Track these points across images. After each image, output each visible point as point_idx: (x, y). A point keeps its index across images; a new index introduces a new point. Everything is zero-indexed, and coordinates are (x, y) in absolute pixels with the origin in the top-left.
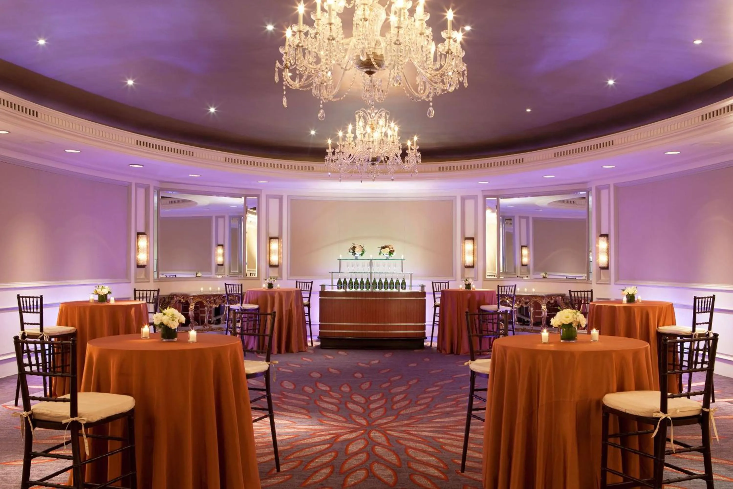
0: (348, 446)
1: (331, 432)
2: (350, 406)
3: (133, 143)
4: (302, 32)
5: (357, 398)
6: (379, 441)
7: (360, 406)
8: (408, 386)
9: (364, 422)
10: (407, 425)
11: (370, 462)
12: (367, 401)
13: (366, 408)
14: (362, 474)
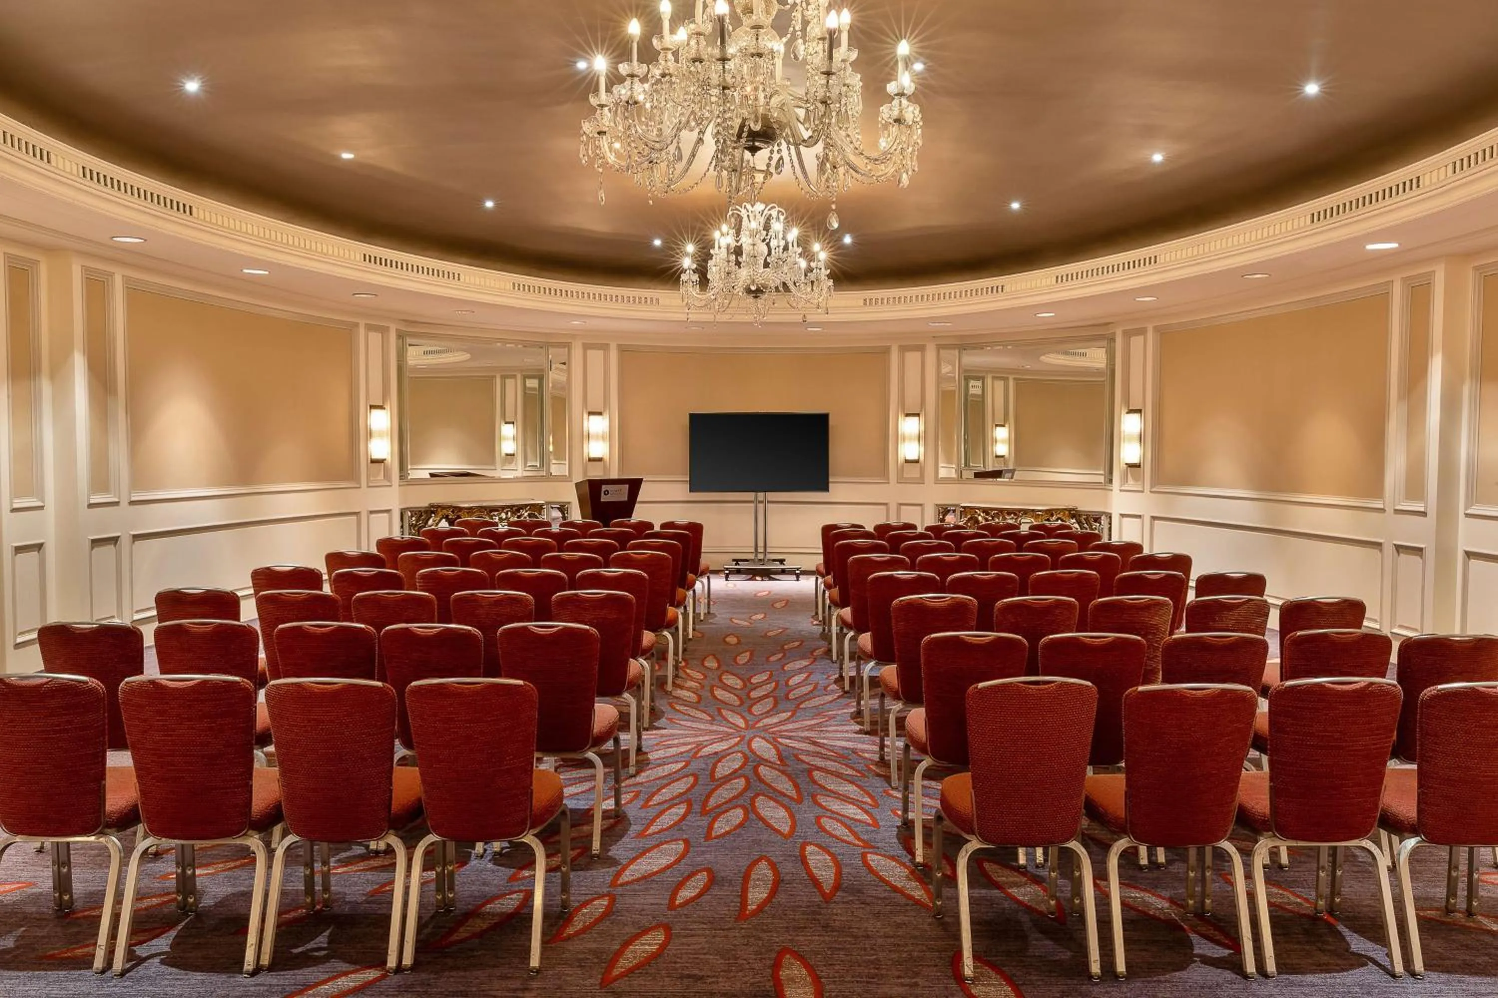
0: (715, 766)
1: (689, 740)
2: (719, 693)
3: (358, 258)
4: (637, 76)
5: (731, 680)
6: (766, 756)
7: (735, 694)
8: (812, 660)
9: (741, 723)
10: (811, 728)
11: (750, 794)
12: (745, 686)
13: (744, 697)
14: (737, 816)
